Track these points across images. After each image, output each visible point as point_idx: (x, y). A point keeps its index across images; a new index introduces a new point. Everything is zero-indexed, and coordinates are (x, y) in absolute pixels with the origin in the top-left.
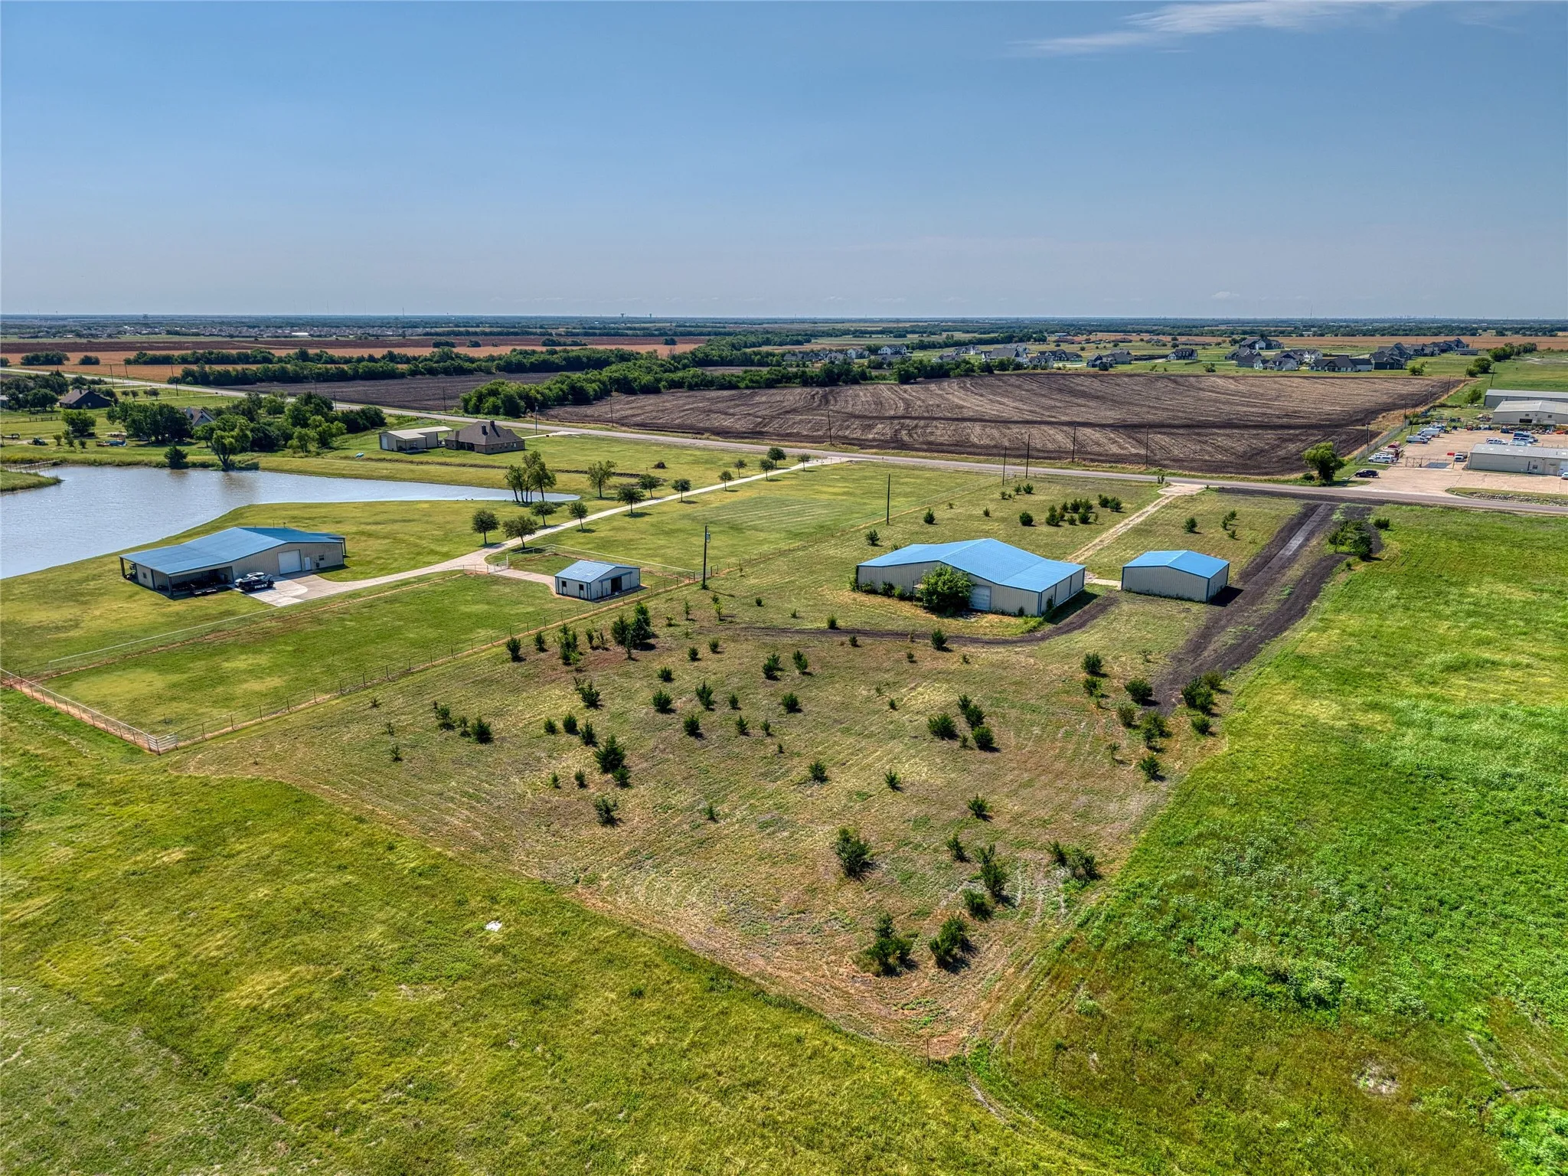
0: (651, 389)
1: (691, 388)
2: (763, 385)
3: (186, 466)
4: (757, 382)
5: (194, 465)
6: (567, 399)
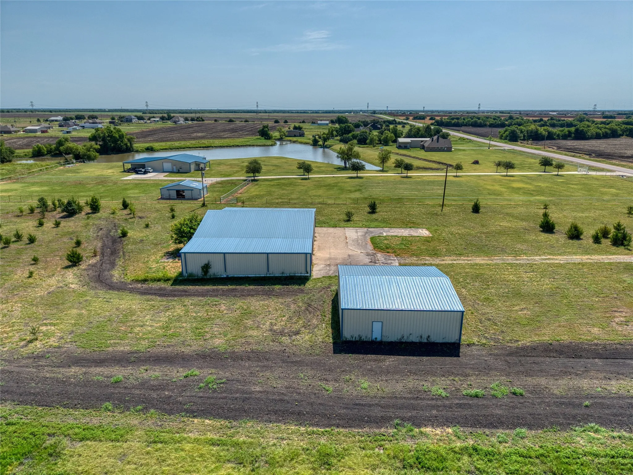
5: (318, 145)
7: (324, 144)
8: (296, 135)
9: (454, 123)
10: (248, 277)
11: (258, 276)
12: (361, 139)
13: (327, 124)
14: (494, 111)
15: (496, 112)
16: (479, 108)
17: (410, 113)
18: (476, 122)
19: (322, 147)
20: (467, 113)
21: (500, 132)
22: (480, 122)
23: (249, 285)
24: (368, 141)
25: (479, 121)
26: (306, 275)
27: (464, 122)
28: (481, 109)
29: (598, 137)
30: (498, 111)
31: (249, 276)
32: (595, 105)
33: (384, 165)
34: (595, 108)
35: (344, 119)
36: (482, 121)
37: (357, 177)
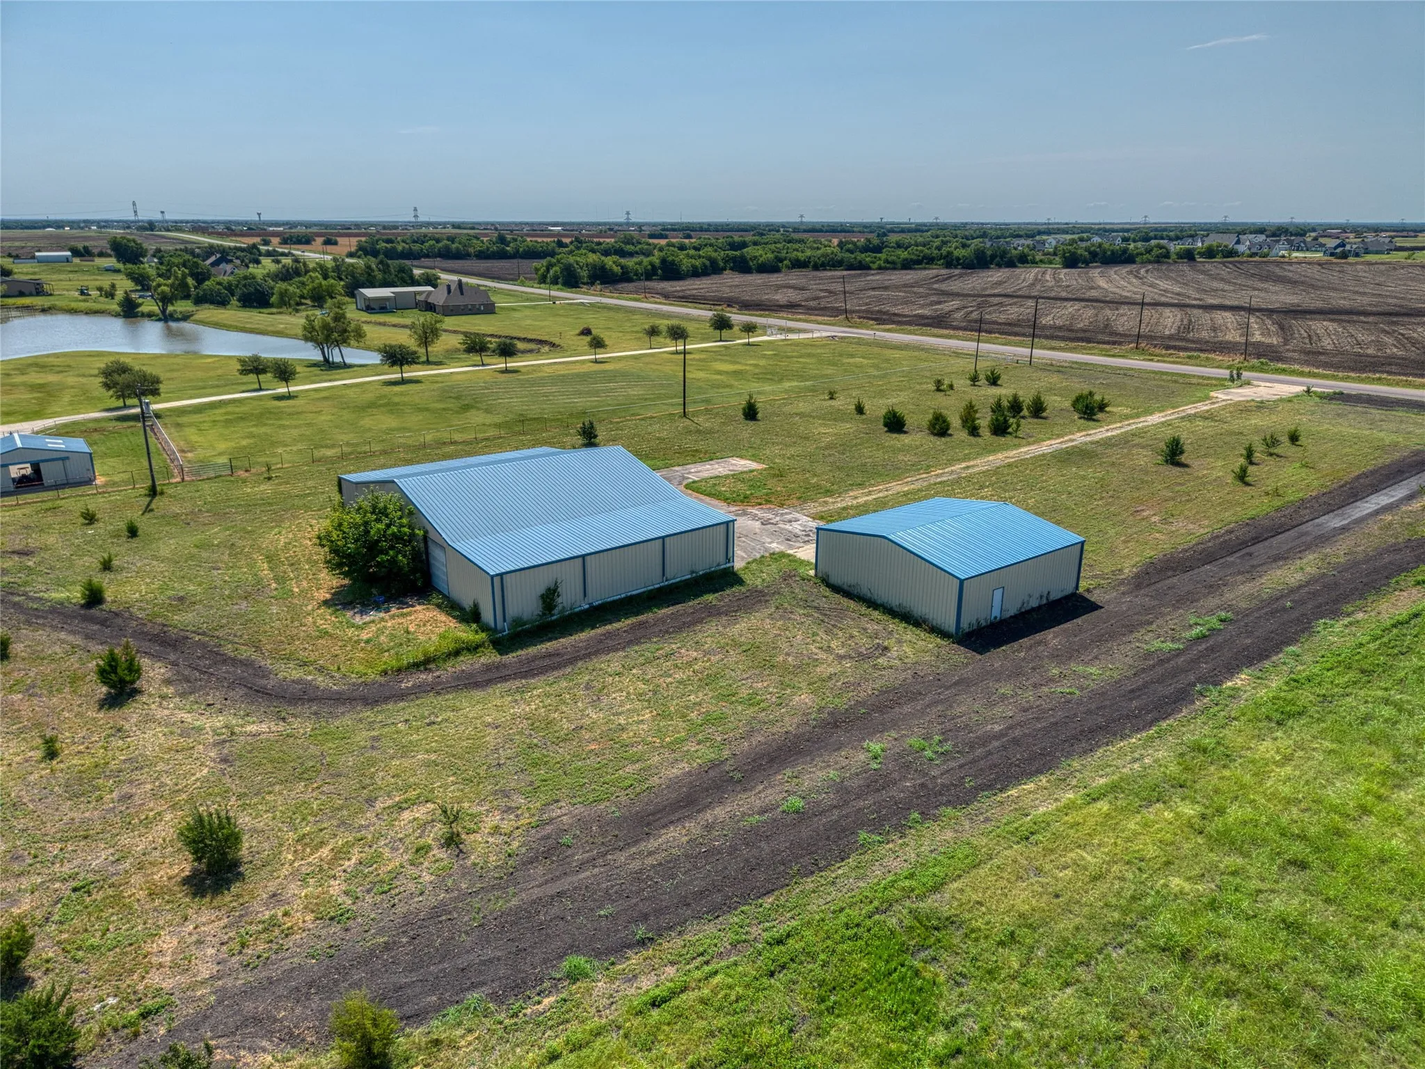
0: (766, 268)
1: (816, 267)
2: (899, 266)
3: (135, 316)
4: (893, 263)
5: (143, 315)
6: (657, 275)
7: (164, 312)
8: (27, 293)
9: (402, 252)
10: (631, 597)
11: (651, 588)
12: (250, 294)
13: (67, 260)
14: (440, 224)
15: (444, 225)
16: (416, 216)
17: (249, 229)
18: (447, 248)
19: (160, 320)
20: (384, 228)
21: (537, 270)
22: (457, 248)
23: (660, 606)
24: (273, 299)
25: (454, 246)
26: (728, 565)
27: (422, 250)
28: (422, 219)
29: (696, 273)
30: (448, 223)
31: (634, 593)
32: (628, 213)
33: (429, 349)
34: (628, 218)
35: (133, 244)
36: (460, 246)
37: (403, 382)
